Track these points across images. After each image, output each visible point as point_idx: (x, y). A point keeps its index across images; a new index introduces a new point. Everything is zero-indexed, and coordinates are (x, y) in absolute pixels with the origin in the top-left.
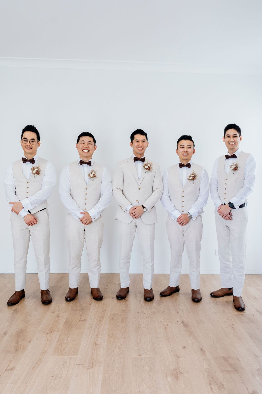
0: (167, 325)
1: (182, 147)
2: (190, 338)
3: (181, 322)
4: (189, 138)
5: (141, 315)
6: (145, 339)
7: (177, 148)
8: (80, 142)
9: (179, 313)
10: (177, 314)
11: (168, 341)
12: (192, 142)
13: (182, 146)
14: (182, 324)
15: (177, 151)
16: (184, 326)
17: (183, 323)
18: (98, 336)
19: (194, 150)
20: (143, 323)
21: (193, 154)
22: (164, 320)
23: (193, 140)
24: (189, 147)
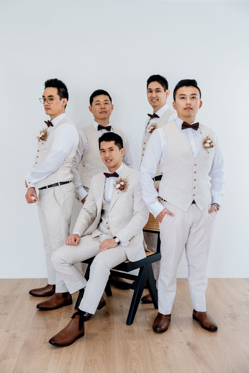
0: (167, 347)
1: (183, 98)
2: (200, 365)
3: (187, 344)
4: (192, 83)
5: (130, 334)
6: (137, 367)
7: (175, 99)
8: (94, 103)
9: (183, 331)
10: (180, 333)
11: (170, 369)
12: (197, 90)
13: (183, 96)
14: (188, 347)
15: (174, 104)
16: (190, 348)
17: (189, 344)
18: (71, 364)
19: (201, 102)
20: (134, 345)
21: (200, 108)
22: (162, 341)
23: (198, 86)
24: (193, 97)
